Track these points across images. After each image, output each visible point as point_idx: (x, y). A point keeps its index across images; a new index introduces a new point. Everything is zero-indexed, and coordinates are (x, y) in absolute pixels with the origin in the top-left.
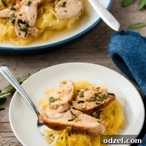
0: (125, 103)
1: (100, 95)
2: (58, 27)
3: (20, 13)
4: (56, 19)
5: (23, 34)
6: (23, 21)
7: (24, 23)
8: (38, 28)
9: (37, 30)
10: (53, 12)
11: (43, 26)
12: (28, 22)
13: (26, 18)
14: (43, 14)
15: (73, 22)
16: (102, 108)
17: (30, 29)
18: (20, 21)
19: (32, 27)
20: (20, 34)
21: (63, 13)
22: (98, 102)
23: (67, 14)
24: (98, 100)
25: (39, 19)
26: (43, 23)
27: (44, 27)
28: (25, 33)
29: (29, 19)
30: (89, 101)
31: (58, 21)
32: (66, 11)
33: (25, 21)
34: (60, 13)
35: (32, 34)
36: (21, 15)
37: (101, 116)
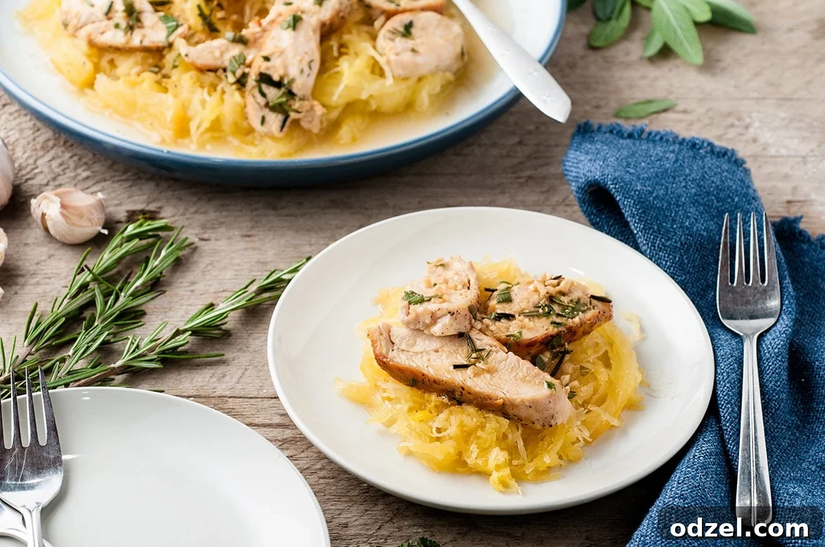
0: (642, 330)
1: (565, 300)
2: (388, 104)
3: (265, 53)
4: (382, 74)
5: (274, 120)
6: (276, 78)
7: (278, 85)
8: (324, 106)
9: (319, 110)
10: (372, 52)
11: (339, 96)
12: (292, 81)
13: (286, 68)
14: (337, 59)
15: (438, 89)
16: (569, 343)
17: (296, 105)
18: (265, 79)
19: (302, 99)
20: (263, 121)
21: (408, 56)
22: (558, 320)
23: (419, 59)
24: (558, 315)
25: (326, 75)
26: (342, 87)
27: (343, 101)
28: (280, 117)
29: (293, 72)
30: (531, 316)
31: (389, 81)
32: (413, 50)
33: (282, 78)
34: (397, 54)
35: (304, 124)
36: (267, 59)
37: (568, 367)
